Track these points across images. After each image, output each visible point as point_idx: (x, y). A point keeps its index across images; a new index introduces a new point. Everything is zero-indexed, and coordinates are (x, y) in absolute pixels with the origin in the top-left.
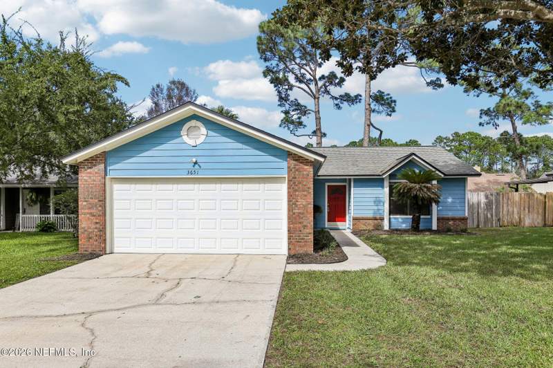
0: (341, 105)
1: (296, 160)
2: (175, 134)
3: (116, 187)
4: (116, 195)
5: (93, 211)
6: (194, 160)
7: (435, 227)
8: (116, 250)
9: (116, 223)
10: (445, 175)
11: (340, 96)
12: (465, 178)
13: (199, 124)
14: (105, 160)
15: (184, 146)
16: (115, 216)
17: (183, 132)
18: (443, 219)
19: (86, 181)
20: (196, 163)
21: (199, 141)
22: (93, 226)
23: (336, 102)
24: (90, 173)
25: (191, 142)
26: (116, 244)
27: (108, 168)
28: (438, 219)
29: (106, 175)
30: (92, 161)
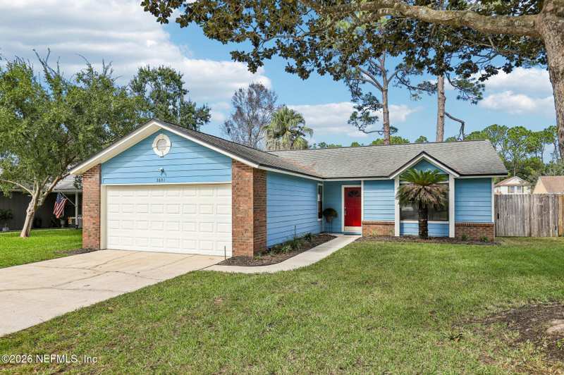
0: (420, 95)
1: (239, 167)
2: (148, 146)
3: (110, 193)
4: (110, 200)
5: (92, 213)
6: (161, 168)
7: (452, 235)
8: (109, 247)
9: (110, 224)
10: (461, 175)
11: (419, 85)
12: (491, 178)
13: (165, 137)
14: (101, 171)
15: (154, 157)
16: (109, 218)
17: (154, 145)
18: (464, 225)
19: (87, 188)
20: (163, 171)
21: (166, 152)
22: (92, 226)
23: (413, 92)
24: (90, 182)
25: (159, 153)
26: (109, 242)
27: (103, 177)
28: (456, 225)
29: (100, 183)
30: (91, 171)
